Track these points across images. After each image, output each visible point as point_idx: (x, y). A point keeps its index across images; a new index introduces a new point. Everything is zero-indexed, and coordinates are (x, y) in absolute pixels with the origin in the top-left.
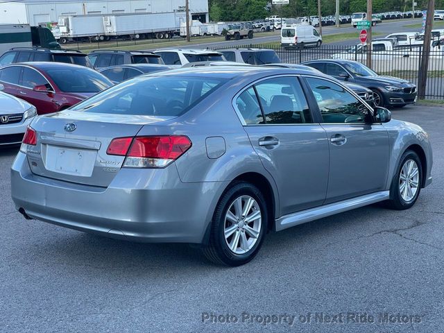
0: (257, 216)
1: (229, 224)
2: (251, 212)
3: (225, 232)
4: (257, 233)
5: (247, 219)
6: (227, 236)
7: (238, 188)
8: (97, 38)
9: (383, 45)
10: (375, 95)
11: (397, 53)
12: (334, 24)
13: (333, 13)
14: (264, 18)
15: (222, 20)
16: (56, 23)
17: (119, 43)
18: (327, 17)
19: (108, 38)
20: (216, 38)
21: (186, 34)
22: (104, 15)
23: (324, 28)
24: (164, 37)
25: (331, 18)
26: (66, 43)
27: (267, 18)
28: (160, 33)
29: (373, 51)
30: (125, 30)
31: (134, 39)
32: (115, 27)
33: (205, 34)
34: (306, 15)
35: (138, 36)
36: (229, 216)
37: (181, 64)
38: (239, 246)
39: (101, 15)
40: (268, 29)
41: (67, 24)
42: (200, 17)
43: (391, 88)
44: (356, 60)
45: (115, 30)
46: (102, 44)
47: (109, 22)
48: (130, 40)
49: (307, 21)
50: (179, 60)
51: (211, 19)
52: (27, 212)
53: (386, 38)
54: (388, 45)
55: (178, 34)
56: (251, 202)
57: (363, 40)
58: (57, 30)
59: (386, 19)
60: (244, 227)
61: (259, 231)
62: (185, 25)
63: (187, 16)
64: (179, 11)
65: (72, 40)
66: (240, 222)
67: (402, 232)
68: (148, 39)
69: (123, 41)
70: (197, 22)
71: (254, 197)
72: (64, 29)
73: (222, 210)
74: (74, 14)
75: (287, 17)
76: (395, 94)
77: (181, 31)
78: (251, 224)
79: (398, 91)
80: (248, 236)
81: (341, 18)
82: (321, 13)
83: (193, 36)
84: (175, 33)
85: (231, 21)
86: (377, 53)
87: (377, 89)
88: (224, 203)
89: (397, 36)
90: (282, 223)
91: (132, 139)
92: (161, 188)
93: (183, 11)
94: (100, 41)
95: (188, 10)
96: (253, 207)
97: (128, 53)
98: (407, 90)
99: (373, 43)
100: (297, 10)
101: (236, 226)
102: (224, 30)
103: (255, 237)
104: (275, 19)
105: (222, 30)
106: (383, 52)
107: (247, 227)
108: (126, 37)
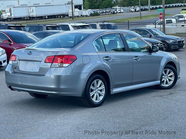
0: (103, 87)
1: (92, 91)
2: (100, 86)
3: (90, 94)
4: (103, 94)
5: (99, 89)
6: (91, 95)
7: (95, 76)
8: (26, 18)
9: (171, 20)
10: (164, 45)
11: (178, 24)
12: (148, 10)
13: (147, 4)
14: (112, 7)
15: (90, 8)
16: (4, 11)
17: (37, 21)
18: (144, 7)
19: (31, 18)
20: (87, 18)
21: (71, 16)
22: (29, 7)
23: (142, 12)
24: (60, 17)
25: (146, 7)
26: (10, 21)
27: (113, 7)
28: (58, 15)
29: (166, 23)
30: (40, 14)
31: (45, 19)
32: (35, 13)
33: (81, 15)
34: (133, 6)
35: (47, 17)
36: (92, 87)
37: (70, 30)
38: (96, 99)
39: (27, 7)
40: (114, 13)
41: (10, 11)
42: (79, 7)
43: (171, 41)
44: (155, 28)
45: (35, 14)
46: (28, 21)
47: (32, 10)
48: (42, 19)
49: (134, 8)
50: (69, 28)
51: (84, 8)
52: (12, 87)
53: (173, 17)
54: (174, 20)
55: (67, 15)
56: (100, 82)
57: (161, 18)
58: (5, 14)
59: (175, 7)
60: (98, 92)
61: (104, 93)
62: (71, 11)
63: (72, 7)
64: (68, 4)
65: (13, 19)
66: (96, 90)
67: (164, 97)
68: (52, 18)
69: (39, 19)
70: (77, 10)
71: (101, 80)
72: (9, 14)
73: (89, 85)
74: (14, 6)
75: (124, 7)
76: (174, 44)
77: (69, 14)
78: (101, 91)
79: (175, 42)
80: (100, 95)
81: (151, 7)
82: (141, 4)
83: (75, 16)
84: (66, 15)
85: (95, 9)
86: (168, 24)
87: (165, 41)
88: (89, 82)
89: (178, 16)
90: (113, 91)
91: (54, 56)
92: (65, 75)
93: (70, 4)
94: (27, 20)
95: (72, 4)
96: (101, 84)
97: (45, 25)
98: (180, 42)
99: (166, 19)
100: (129, 3)
101: (95, 91)
102: (91, 13)
103: (102, 96)
104: (118, 8)
105: (90, 13)
106: (171, 24)
107: (99, 92)
108: (41, 18)
